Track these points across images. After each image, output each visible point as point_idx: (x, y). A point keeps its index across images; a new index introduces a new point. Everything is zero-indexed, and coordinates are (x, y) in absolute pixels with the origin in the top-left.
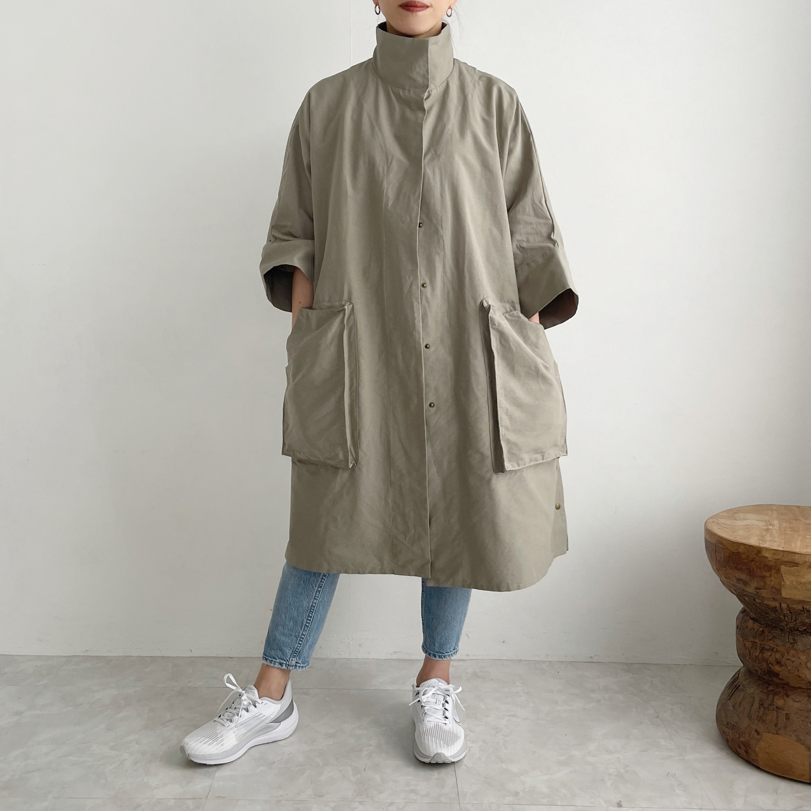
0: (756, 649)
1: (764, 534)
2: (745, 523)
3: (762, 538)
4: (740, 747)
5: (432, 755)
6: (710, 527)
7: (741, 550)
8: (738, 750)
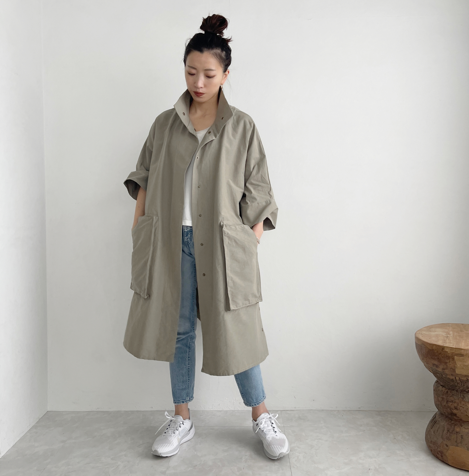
0: (444, 401)
1: (445, 339)
2: (435, 333)
3: (445, 341)
4: (438, 454)
5: (278, 455)
6: (417, 336)
7: (434, 347)
8: (438, 455)
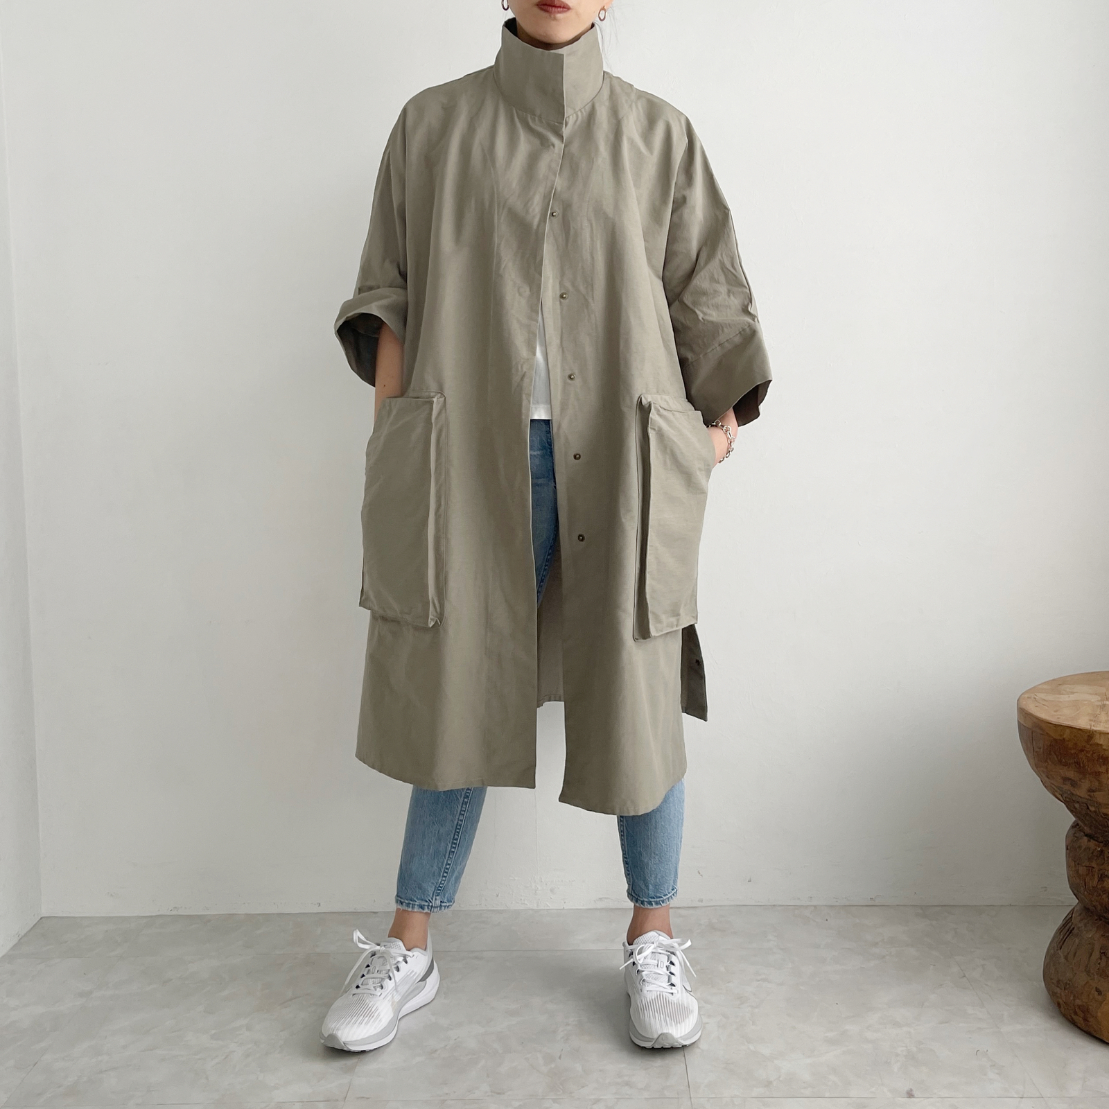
1: (1098, 712)
2: (1073, 697)
3: (1095, 718)
4: (1076, 1013)
5: (656, 1037)
6: (1024, 705)
7: (1067, 735)
8: (1074, 1017)
